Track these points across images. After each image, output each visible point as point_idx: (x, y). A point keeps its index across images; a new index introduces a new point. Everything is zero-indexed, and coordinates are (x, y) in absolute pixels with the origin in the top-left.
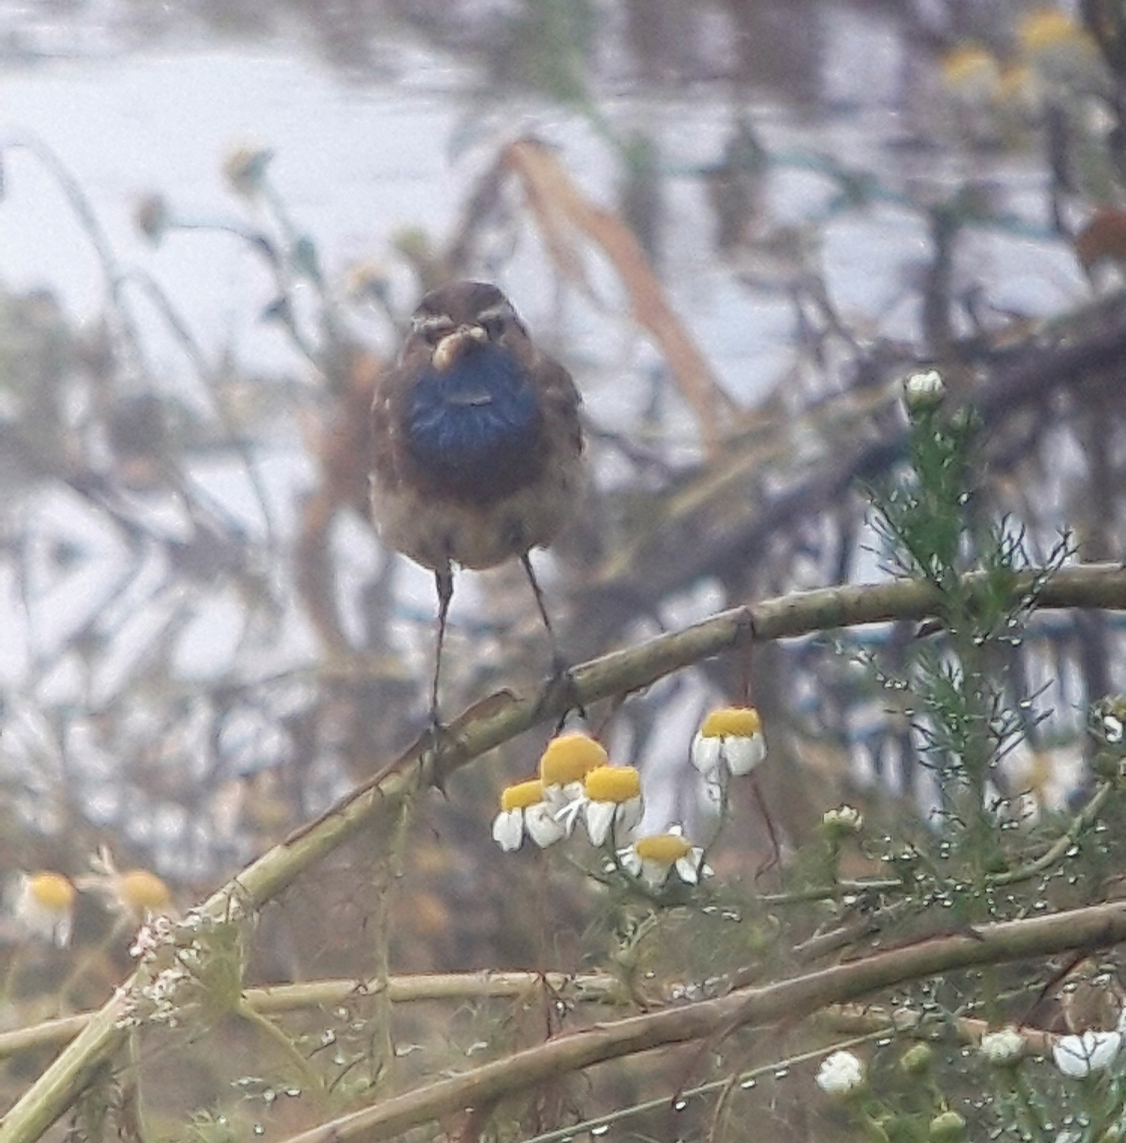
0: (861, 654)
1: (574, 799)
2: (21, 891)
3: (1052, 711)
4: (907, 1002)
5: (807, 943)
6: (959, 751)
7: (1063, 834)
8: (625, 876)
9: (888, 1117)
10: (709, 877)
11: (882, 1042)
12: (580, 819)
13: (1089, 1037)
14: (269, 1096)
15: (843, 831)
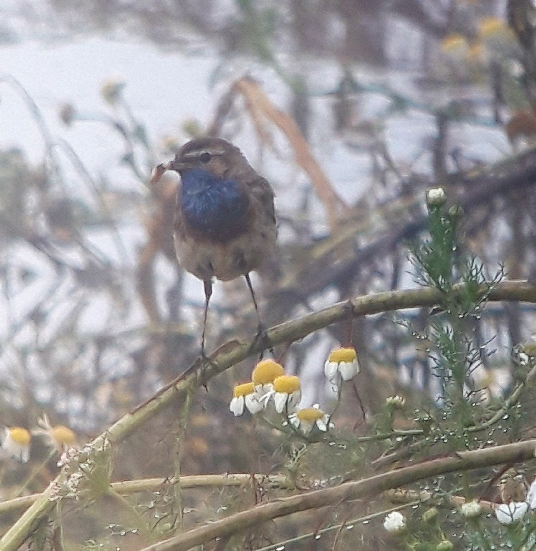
0: (405, 323)
1: (269, 391)
2: (6, 435)
3: (496, 350)
4: (426, 488)
5: (378, 460)
6: (451, 369)
7: (501, 408)
8: (293, 428)
9: (417, 543)
10: (332, 428)
11: (414, 507)
12: (271, 400)
13: (512, 505)
14: (123, 533)
15: (395, 407)
